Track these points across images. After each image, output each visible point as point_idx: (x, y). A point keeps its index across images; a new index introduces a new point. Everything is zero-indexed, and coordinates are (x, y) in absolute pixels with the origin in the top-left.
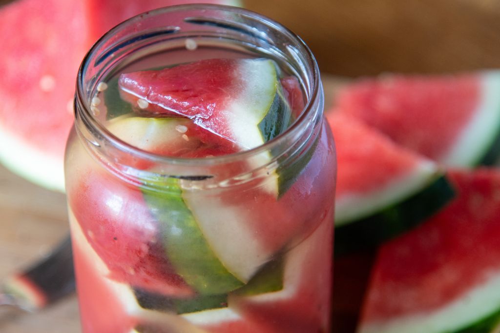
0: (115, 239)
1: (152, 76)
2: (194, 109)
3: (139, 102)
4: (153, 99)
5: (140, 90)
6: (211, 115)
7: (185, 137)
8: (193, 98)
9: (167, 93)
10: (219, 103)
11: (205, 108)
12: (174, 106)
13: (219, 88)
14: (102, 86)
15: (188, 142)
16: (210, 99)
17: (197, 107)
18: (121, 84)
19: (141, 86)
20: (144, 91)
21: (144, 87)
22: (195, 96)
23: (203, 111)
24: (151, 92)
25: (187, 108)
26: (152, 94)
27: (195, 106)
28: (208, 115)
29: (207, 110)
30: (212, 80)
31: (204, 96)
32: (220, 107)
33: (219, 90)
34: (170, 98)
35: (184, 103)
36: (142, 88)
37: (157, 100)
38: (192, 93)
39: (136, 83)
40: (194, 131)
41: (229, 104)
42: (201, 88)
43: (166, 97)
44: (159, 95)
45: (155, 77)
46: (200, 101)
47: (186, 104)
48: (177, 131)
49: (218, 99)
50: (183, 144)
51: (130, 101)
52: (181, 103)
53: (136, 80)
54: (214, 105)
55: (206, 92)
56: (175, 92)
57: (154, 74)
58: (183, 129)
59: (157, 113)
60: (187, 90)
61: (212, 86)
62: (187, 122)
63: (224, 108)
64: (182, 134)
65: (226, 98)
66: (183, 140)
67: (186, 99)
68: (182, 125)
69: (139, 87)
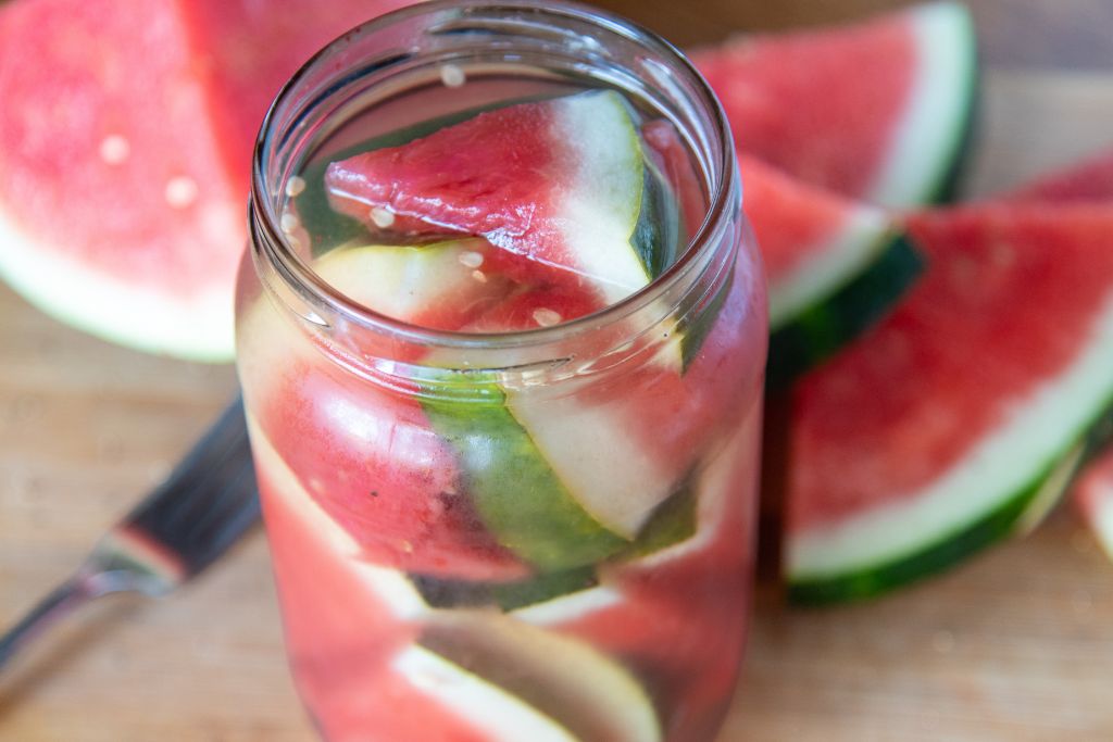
0: (374, 494)
1: (394, 160)
2: (490, 218)
3: (375, 215)
4: (404, 206)
5: (374, 192)
6: (528, 227)
7: (479, 276)
8: (484, 197)
9: (430, 191)
10: (541, 201)
11: (514, 214)
12: (449, 217)
13: (533, 169)
14: (296, 185)
15: (486, 284)
16: (521, 196)
17: (497, 216)
18: (331, 183)
19: (375, 183)
20: (382, 194)
21: (381, 184)
22: (488, 192)
23: (511, 222)
24: (396, 194)
25: (478, 218)
26: (400, 197)
27: (492, 212)
28: (522, 229)
29: (519, 219)
30: (515, 155)
31: (507, 189)
32: (546, 211)
33: (533, 173)
34: (436, 202)
35: (470, 209)
36: (378, 187)
37: (410, 207)
38: (478, 188)
39: (362, 178)
40: (496, 261)
41: (560, 201)
42: (496, 174)
43: (429, 201)
44: (416, 198)
45: (399, 159)
46: (501, 203)
47: (474, 211)
48: (464, 266)
49: (537, 195)
50: (477, 290)
51: (352, 213)
52: (463, 211)
53: (362, 173)
54: (533, 207)
55: (508, 181)
56: (444, 188)
57: (396, 154)
58: (474, 259)
59: (414, 233)
60: (469, 182)
61: (517, 167)
62: (477, 244)
63: (553, 213)
64: (472, 270)
65: (552, 191)
66: (476, 282)
67: (473, 199)
68: (471, 250)
69: (370, 185)
